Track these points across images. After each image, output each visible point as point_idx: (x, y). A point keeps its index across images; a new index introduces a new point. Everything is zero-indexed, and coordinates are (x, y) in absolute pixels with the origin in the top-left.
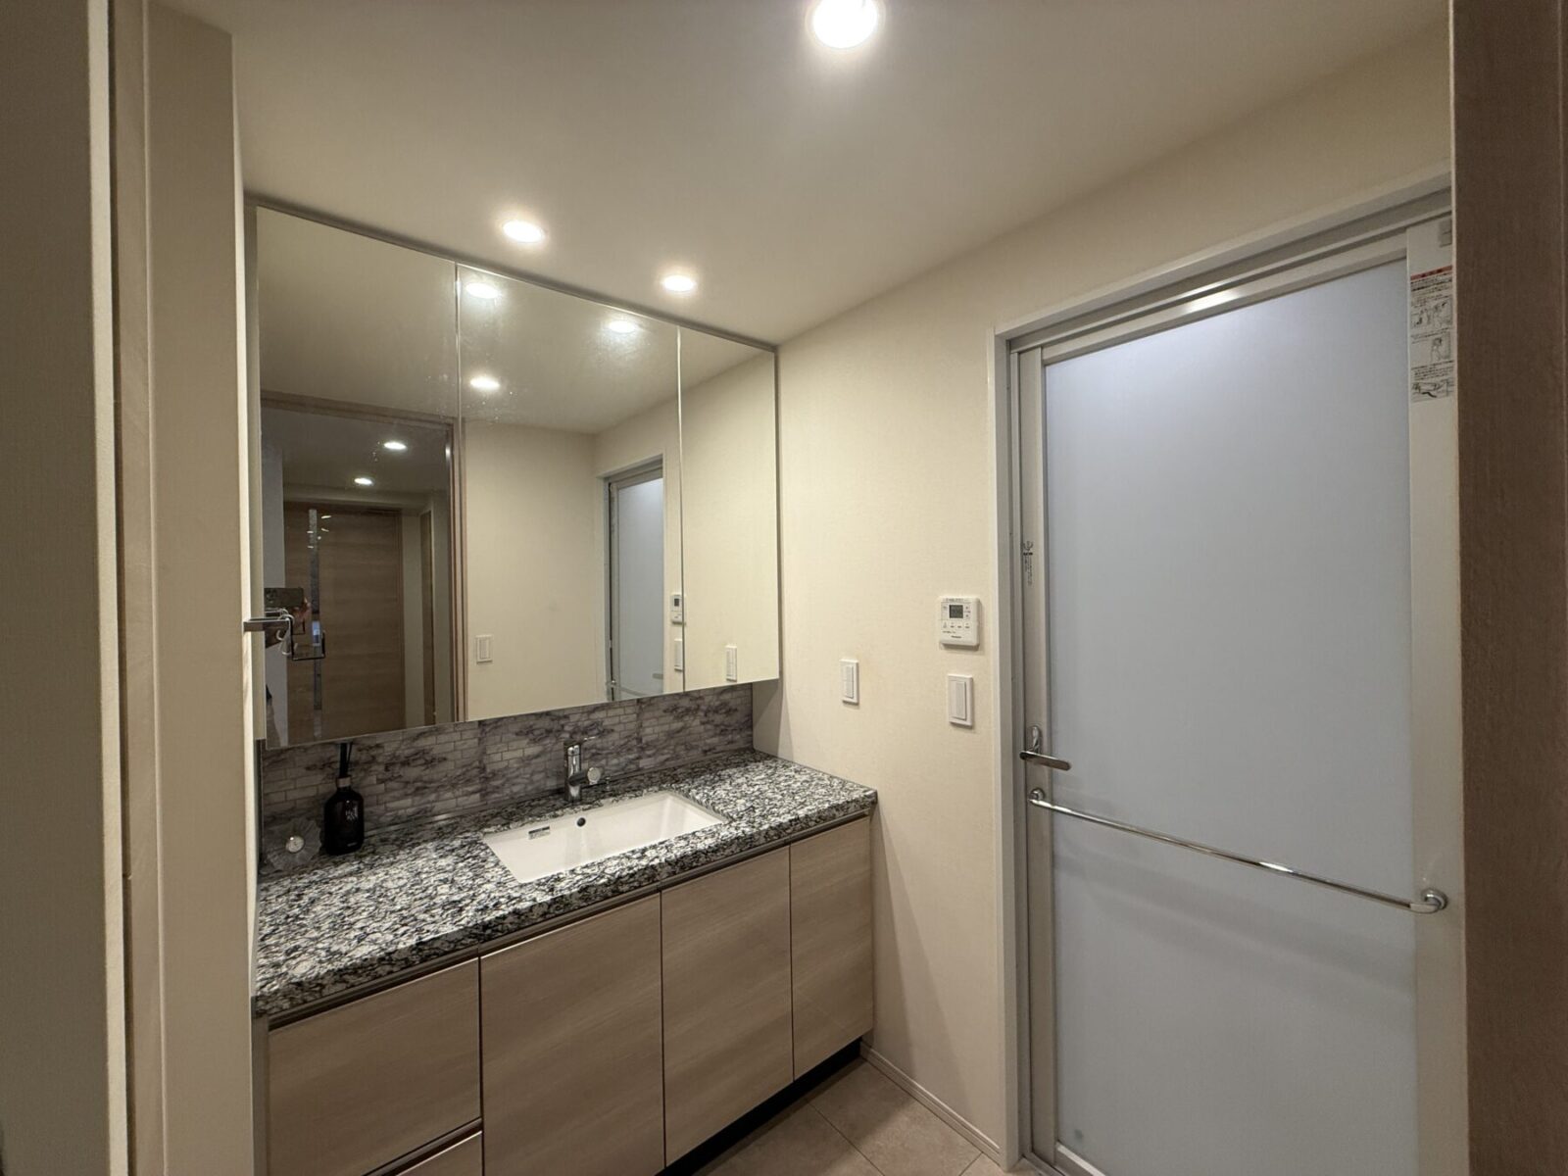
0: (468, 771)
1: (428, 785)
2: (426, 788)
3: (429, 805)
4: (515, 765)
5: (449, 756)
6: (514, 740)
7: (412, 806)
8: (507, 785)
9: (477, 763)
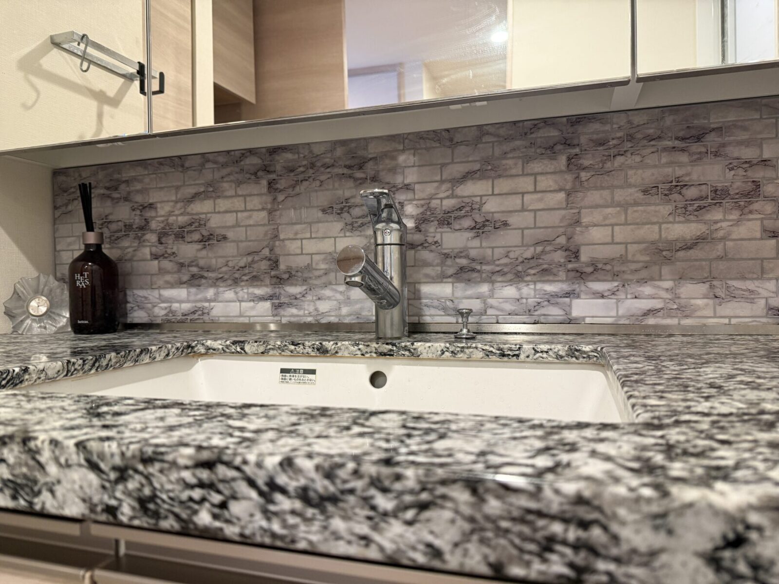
0: (253, 261)
1: (206, 274)
2: (202, 277)
3: (206, 304)
4: (323, 266)
5: (230, 234)
6: (319, 221)
7: (188, 301)
8: (309, 297)
9: (266, 252)
